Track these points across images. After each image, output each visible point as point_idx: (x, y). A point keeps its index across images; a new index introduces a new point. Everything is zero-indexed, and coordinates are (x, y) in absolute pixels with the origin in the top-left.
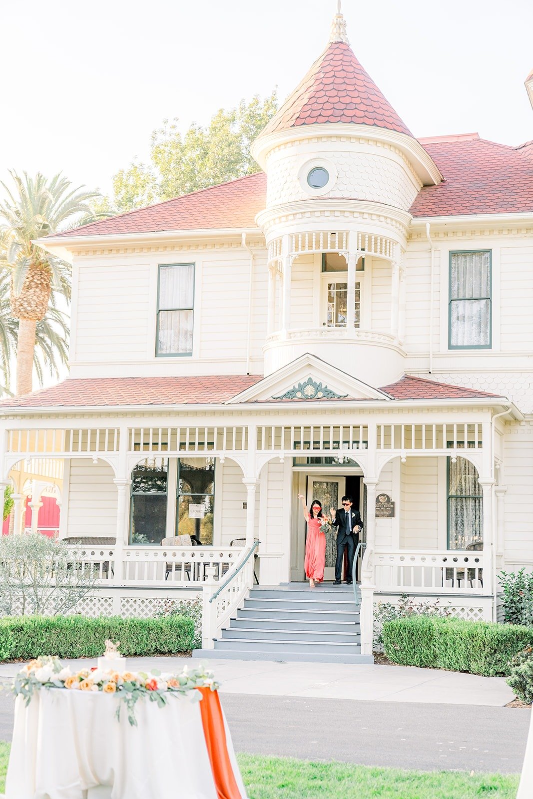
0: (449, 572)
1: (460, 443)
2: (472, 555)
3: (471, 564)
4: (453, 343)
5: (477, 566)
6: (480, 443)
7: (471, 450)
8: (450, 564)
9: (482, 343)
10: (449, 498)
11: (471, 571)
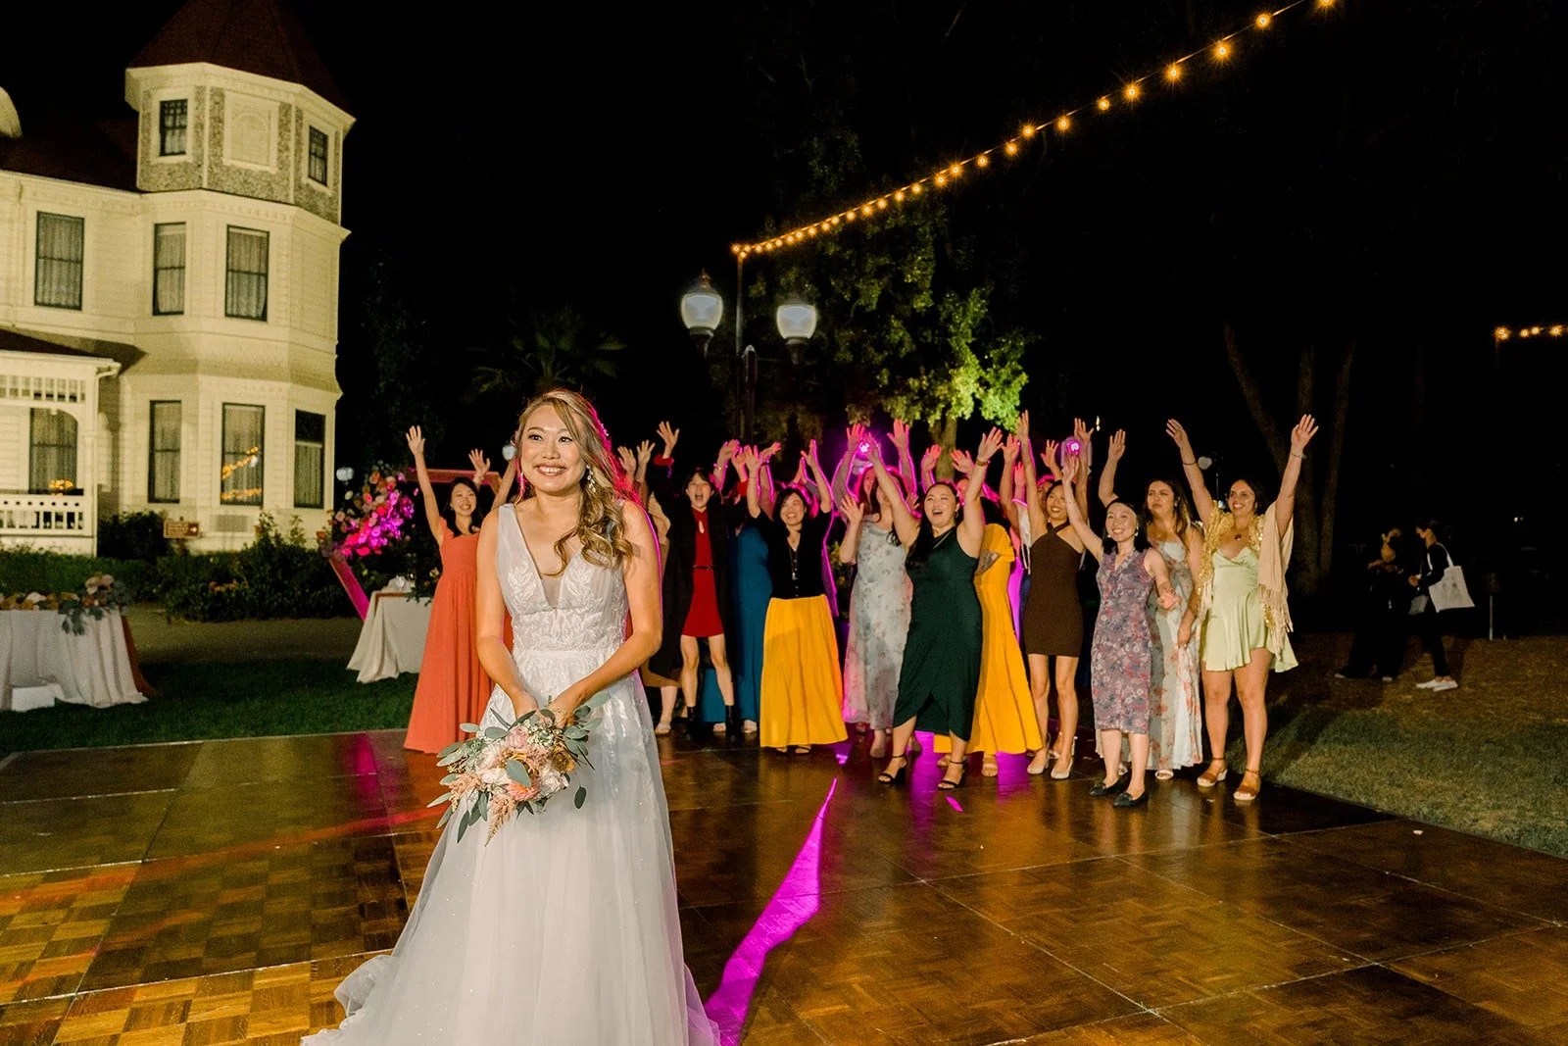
0: (47, 516)
1: (61, 397)
2: (72, 500)
3: (71, 508)
4: (39, 300)
5: (76, 510)
6: (83, 397)
7: (73, 405)
8: (48, 507)
9: (71, 302)
10: (32, 445)
11: (71, 516)
